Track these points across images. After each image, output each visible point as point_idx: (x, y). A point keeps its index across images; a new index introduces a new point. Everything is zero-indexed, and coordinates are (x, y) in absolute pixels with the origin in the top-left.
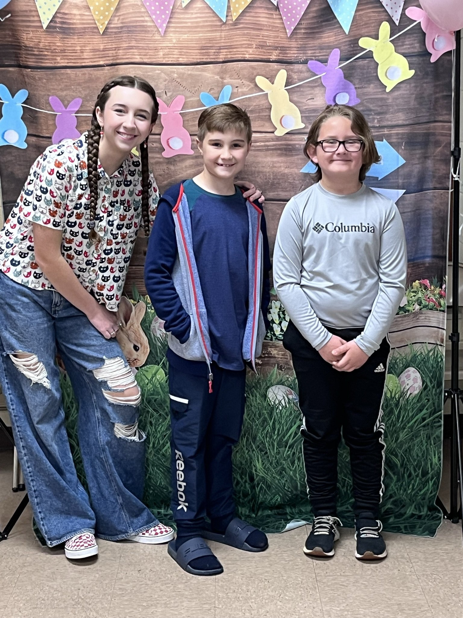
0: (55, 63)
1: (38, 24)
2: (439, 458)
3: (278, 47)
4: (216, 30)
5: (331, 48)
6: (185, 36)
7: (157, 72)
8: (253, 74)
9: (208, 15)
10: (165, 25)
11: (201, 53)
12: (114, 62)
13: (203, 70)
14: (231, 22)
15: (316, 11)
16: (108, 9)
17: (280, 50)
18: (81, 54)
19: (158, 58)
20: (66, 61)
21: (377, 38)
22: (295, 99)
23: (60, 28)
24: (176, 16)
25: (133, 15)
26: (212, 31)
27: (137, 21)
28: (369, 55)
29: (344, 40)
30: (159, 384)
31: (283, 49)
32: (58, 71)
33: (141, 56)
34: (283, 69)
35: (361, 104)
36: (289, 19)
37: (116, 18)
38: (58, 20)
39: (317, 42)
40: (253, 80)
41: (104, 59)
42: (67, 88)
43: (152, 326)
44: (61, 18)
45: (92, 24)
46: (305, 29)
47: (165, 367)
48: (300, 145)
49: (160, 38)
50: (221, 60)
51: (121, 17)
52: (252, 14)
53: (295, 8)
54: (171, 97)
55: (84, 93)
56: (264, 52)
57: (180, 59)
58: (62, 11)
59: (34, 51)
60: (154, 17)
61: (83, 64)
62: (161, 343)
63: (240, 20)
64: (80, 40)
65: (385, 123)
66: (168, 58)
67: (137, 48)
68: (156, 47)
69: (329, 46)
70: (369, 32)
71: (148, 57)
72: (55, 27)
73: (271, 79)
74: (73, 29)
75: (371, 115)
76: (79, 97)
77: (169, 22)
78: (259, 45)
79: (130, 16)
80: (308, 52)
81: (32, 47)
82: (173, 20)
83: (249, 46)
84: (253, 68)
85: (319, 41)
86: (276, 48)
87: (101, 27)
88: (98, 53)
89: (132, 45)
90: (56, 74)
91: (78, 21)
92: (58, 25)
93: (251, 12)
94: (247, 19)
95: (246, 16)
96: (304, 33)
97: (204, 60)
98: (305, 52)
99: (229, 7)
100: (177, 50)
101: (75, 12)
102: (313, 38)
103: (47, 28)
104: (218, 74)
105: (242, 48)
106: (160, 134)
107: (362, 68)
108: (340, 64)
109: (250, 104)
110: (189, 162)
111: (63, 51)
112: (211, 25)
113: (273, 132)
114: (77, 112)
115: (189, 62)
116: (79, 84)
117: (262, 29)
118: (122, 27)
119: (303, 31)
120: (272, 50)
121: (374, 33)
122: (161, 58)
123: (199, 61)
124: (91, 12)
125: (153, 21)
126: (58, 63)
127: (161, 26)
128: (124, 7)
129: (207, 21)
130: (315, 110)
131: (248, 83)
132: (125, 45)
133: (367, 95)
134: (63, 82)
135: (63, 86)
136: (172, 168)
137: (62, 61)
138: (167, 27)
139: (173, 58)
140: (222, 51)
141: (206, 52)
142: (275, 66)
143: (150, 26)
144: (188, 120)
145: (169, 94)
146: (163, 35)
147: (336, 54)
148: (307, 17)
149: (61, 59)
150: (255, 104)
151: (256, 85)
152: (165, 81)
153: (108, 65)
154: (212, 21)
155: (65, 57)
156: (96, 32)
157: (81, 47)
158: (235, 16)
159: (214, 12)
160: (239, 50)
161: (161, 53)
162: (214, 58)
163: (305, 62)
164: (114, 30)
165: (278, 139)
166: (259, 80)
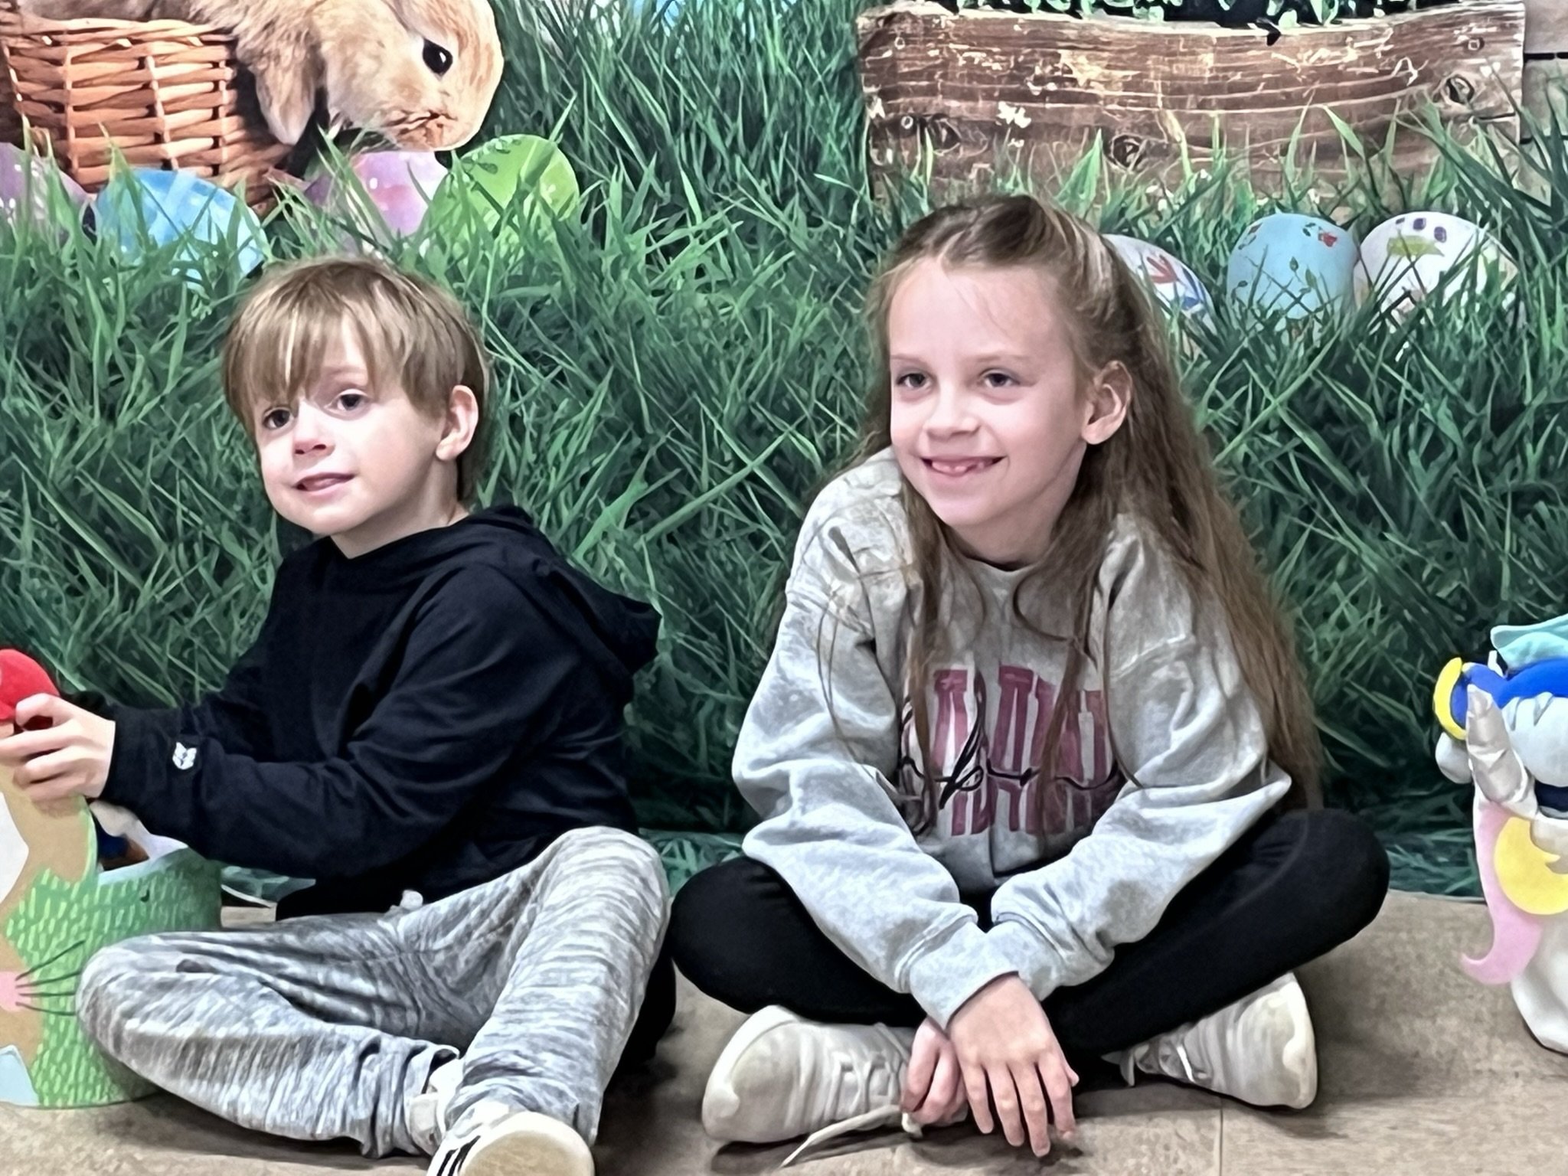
30: (555, 223)
47: (577, 146)
62: (554, 30)
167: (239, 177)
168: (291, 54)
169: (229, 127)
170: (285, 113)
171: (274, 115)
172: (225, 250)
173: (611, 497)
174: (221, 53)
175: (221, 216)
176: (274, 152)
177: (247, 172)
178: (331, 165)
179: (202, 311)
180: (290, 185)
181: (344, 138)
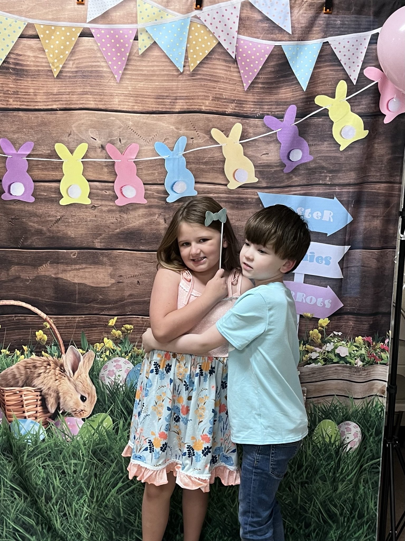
0: (7, 105)
2: (375, 503)
3: (234, 100)
4: (172, 80)
5: (287, 104)
6: (141, 84)
7: (112, 118)
8: (208, 126)
9: (165, 64)
10: (121, 72)
11: (157, 102)
12: (68, 106)
13: (158, 120)
14: (188, 73)
15: (274, 66)
16: (62, 53)
17: (237, 103)
18: (35, 97)
19: (114, 104)
20: (19, 103)
21: (333, 97)
22: (250, 153)
23: (14, 69)
24: (132, 63)
25: (89, 60)
26: (169, 80)
27: (92, 66)
28: (325, 113)
29: (302, 97)
30: (106, 431)
31: (240, 103)
32: (10, 113)
33: (95, 102)
34: (239, 122)
35: (314, 161)
36: (246, 72)
37: (71, 62)
38: (11, 61)
39: (273, 98)
40: (208, 132)
41: (57, 103)
42: (19, 131)
43: (100, 374)
44: (15, 59)
45: (46, 67)
46: (262, 83)
47: (113, 414)
48: (253, 199)
49: (115, 84)
50: (177, 110)
51: (76, 62)
52: (209, 66)
53: (253, 61)
54: (125, 144)
55: (36, 137)
56: (220, 105)
57: (136, 107)
58: (16, 52)
60: (110, 63)
61: (37, 107)
62: (110, 391)
63: (198, 70)
64: (34, 82)
65: (336, 181)
66: (124, 105)
67: (92, 93)
68: (112, 93)
69: (286, 102)
70: (325, 91)
71: (103, 103)
72: (8, 68)
73: (226, 131)
74: (27, 71)
75: (324, 172)
76: (32, 141)
77: (125, 69)
78: (215, 98)
79: (85, 60)
80: (264, 107)
82: (129, 67)
83: (206, 98)
84: (208, 119)
85: (276, 96)
86: (233, 101)
87: (55, 70)
88: (51, 96)
89: (88, 90)
90: (8, 116)
91: (32, 64)
92: (12, 66)
93: (208, 63)
94: (205, 70)
95: (204, 67)
96: (261, 88)
97: (160, 110)
98: (261, 107)
99: (186, 58)
100: (132, 98)
101: (29, 53)
102: (270, 93)
104: (174, 124)
105: (198, 99)
106: (113, 182)
107: (317, 126)
108: (296, 121)
109: (206, 156)
110: (141, 211)
111: (16, 93)
112: (168, 75)
113: (226, 185)
114: (29, 156)
115: (144, 111)
116: (31, 128)
117: (219, 82)
118: (76, 72)
119: (260, 85)
120: (228, 102)
121: (330, 92)
122: (116, 104)
123: (154, 110)
124: (45, 55)
125: (109, 67)
126: (10, 105)
127: (117, 73)
128: (79, 51)
129: (163, 70)
130: (269, 166)
131: (204, 135)
132: (79, 90)
133: (321, 153)
134: (16, 125)
135: (14, 128)
136: (125, 216)
137: (15, 103)
138: (123, 74)
139: (129, 105)
140: (178, 101)
141: (162, 102)
142: (231, 119)
143: (105, 72)
144: (142, 169)
145: (123, 141)
146: (118, 82)
147: (292, 111)
148: (265, 71)
149: (13, 101)
150: (209, 156)
151: (211, 137)
152: (120, 128)
153: (61, 110)
154: (169, 70)
155: (18, 99)
156: (50, 76)
157: (34, 89)
158: (192, 66)
159: (171, 62)
160: (195, 101)
161: (117, 100)
162: (170, 108)
163: (261, 117)
164: (68, 75)
165: (230, 192)
166: (215, 133)
167: (41, 420)
168: (53, 394)
169: (39, 409)
170: (51, 406)
171: (49, 407)
172: (37, 435)
173: (114, 488)
174: (39, 393)
175: (37, 428)
176: (49, 414)
177: (42, 419)
178: (60, 418)
179: (31, 449)
180: (52, 422)
181: (63, 413)
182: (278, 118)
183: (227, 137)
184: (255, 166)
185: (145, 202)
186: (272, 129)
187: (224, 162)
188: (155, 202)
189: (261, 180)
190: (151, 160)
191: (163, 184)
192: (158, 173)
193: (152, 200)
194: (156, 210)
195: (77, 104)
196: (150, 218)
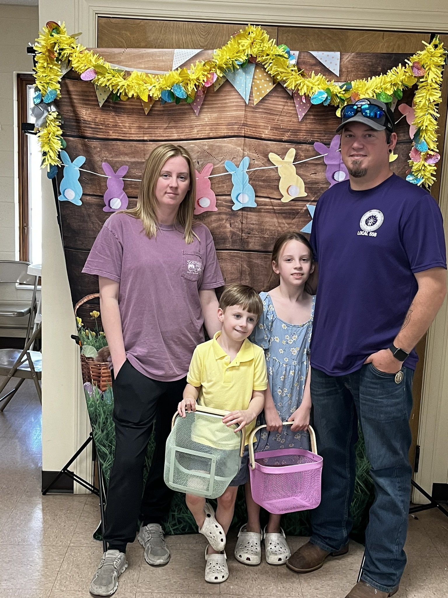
0: (108, 135)
1: (96, 103)
3: (290, 130)
4: (240, 110)
6: (215, 115)
8: (267, 150)
9: (234, 97)
10: (199, 107)
11: (227, 128)
12: (156, 138)
14: (252, 106)
17: (292, 132)
18: (129, 130)
20: (117, 134)
22: (301, 172)
23: (113, 107)
24: (209, 98)
26: (237, 110)
31: (295, 132)
32: (110, 142)
33: (178, 134)
34: (293, 148)
36: (301, 107)
37: (159, 103)
38: (111, 101)
39: (322, 128)
40: (266, 156)
41: (148, 135)
45: (139, 105)
46: (314, 115)
48: (302, 210)
49: (195, 118)
50: (243, 135)
52: (270, 102)
54: (202, 165)
56: (278, 134)
57: (211, 134)
59: (91, 125)
61: (131, 138)
63: (260, 105)
64: (129, 118)
66: (201, 134)
68: (192, 125)
69: (332, 132)
71: (184, 134)
72: (109, 106)
73: (282, 154)
74: (123, 108)
77: (203, 104)
78: (274, 128)
80: (314, 135)
81: (90, 121)
82: (206, 102)
83: (266, 128)
84: (267, 145)
85: (324, 126)
86: (288, 130)
87: (146, 109)
88: (142, 130)
90: (108, 145)
91: (128, 103)
92: (111, 105)
93: (269, 100)
94: (266, 104)
95: (265, 103)
96: (313, 119)
97: (230, 134)
98: (312, 135)
99: (251, 93)
100: (208, 127)
103: (103, 106)
104: (240, 146)
105: (259, 128)
109: (264, 175)
110: (214, 217)
111: (115, 126)
115: (218, 136)
117: (277, 115)
118: (163, 110)
119: (312, 117)
120: (284, 132)
122: (195, 134)
125: (190, 104)
126: (110, 135)
127: (196, 108)
129: (233, 102)
130: (316, 183)
131: (263, 158)
134: (114, 152)
137: (114, 134)
138: (201, 108)
139: (205, 133)
141: (231, 128)
142: (287, 145)
143: (187, 109)
144: (215, 183)
145: (200, 163)
146: (197, 115)
147: (337, 139)
149: (113, 133)
150: (267, 175)
152: (198, 153)
153: (150, 141)
154: (237, 102)
155: (116, 131)
156: (141, 113)
157: (129, 124)
158: (256, 101)
159: (240, 95)
160: (257, 129)
161: (196, 130)
162: (238, 133)
163: (312, 143)
164: (156, 113)
165: (284, 204)
166: (272, 157)
182: (325, 145)
183: (283, 159)
184: (305, 183)
185: (216, 209)
186: (320, 153)
187: (279, 180)
188: (223, 209)
189: (309, 194)
190: (222, 176)
191: (230, 195)
192: (227, 186)
193: (221, 208)
194: (224, 216)
195: (164, 136)
196: (219, 223)
